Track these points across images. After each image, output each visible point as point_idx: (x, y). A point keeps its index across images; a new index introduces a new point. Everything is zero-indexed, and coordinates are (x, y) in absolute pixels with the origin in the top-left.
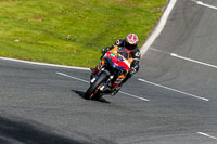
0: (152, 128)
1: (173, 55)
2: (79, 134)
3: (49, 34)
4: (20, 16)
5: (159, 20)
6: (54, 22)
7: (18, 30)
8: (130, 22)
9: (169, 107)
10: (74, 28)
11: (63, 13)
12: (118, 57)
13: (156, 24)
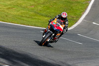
0: (84, 57)
1: (94, 23)
2: (50, 59)
3: (37, 13)
4: (24, 5)
5: (87, 7)
6: (39, 8)
7: (23, 11)
8: (74, 8)
9: (92, 47)
10: (48, 11)
11: (43, 4)
12: (57, 24)
13: (86, 9)
